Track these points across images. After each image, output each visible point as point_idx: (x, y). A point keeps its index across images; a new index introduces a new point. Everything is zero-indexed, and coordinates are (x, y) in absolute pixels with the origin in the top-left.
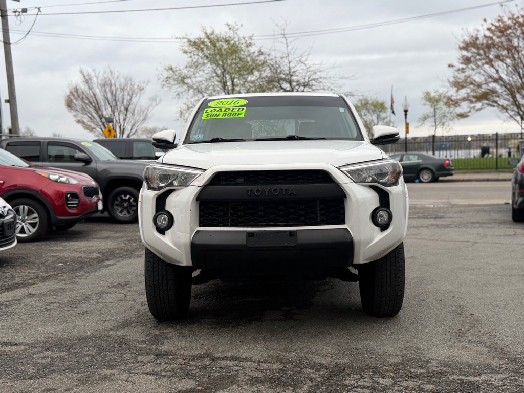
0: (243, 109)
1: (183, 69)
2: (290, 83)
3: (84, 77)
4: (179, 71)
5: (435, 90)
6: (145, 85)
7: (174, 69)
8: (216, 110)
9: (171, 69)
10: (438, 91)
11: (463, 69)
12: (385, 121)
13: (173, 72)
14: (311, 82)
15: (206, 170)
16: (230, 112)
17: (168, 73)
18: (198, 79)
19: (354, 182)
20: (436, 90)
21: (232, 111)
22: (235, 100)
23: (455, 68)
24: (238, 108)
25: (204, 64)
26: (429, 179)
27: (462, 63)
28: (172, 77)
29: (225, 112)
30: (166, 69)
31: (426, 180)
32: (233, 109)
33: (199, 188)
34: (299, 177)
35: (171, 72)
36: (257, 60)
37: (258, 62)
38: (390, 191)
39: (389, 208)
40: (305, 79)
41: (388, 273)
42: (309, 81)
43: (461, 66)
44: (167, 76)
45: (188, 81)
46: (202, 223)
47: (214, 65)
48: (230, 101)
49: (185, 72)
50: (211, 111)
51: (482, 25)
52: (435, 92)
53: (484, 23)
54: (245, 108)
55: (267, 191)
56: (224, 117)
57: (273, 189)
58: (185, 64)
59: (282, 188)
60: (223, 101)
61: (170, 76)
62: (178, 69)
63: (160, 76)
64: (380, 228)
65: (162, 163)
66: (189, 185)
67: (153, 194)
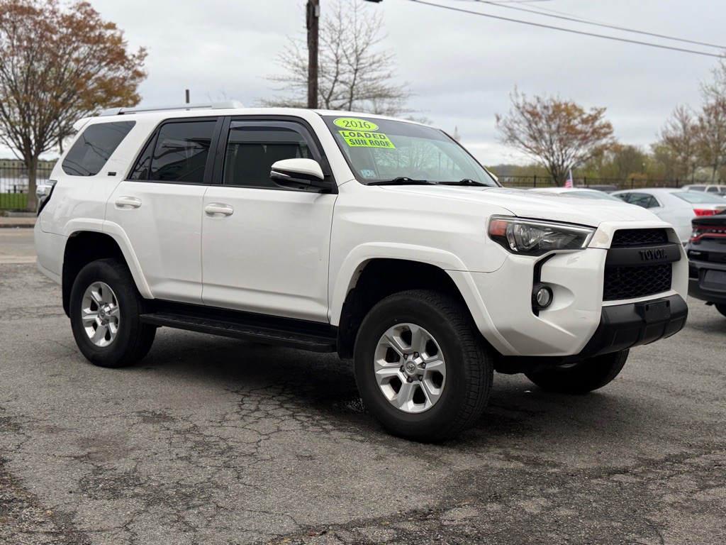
8: (353, 133)
15: (597, 228)
24: (377, 134)
32: (373, 135)
33: (606, 251)
50: (350, 135)
55: (653, 254)
57: (656, 250)
65: (516, 216)
66: (587, 247)
67: (531, 260)
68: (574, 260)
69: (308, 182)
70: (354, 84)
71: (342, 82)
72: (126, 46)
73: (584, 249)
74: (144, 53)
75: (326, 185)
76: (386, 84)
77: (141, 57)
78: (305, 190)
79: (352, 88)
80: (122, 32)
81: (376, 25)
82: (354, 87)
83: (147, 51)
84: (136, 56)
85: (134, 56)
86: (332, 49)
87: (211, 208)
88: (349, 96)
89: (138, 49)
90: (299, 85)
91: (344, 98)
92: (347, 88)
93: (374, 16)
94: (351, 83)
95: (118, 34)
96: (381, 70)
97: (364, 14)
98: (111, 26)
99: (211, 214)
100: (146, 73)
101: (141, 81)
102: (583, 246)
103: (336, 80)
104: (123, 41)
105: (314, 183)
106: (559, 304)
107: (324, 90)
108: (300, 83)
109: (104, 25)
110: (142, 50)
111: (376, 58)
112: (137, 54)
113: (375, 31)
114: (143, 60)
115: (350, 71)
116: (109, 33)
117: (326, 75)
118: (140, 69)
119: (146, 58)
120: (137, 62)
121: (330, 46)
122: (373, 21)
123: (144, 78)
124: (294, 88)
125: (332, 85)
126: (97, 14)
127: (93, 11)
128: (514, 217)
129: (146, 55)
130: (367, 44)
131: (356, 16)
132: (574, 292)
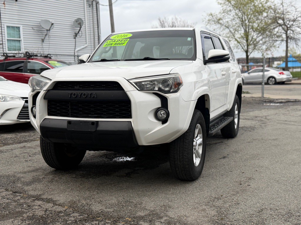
0: (127, 40)
1: (218, 14)
2: (283, 20)
3: (161, 23)
4: (216, 16)
6: (194, 26)
7: (213, 15)
8: (112, 41)
9: (212, 15)
13: (212, 16)
14: (298, 18)
15: (52, 80)
16: (119, 42)
17: (209, 17)
18: (227, 20)
19: (138, 90)
21: (121, 41)
22: (126, 34)
24: (125, 39)
25: (230, 11)
28: (211, 19)
29: (117, 42)
30: (208, 15)
32: (122, 40)
33: (45, 91)
34: (103, 85)
35: (211, 17)
36: (265, 6)
37: (266, 7)
38: (167, 97)
39: (167, 108)
40: (294, 17)
41: (178, 152)
42: (297, 18)
44: (208, 19)
45: (221, 21)
46: (49, 114)
47: (237, 11)
48: (123, 35)
49: (219, 16)
50: (110, 42)
54: (128, 39)
55: (80, 95)
56: (115, 45)
57: (84, 93)
58: (219, 11)
59: (88, 93)
60: (119, 35)
61: (210, 19)
62: (215, 14)
63: (204, 19)
64: (161, 122)
67: (31, 94)
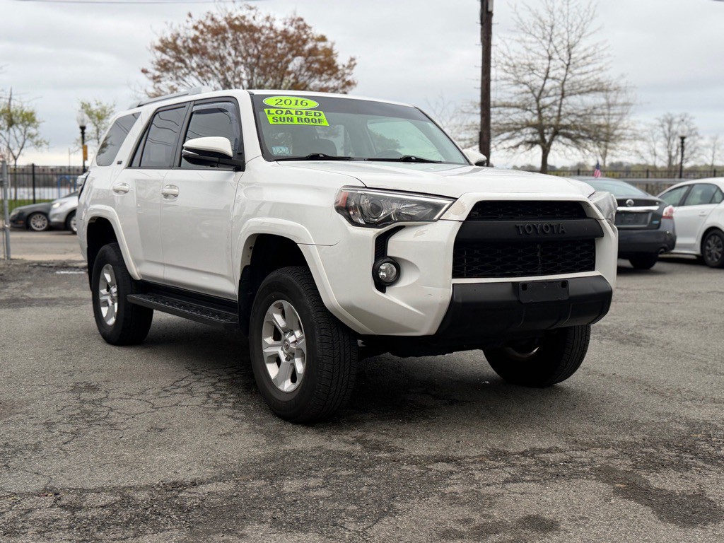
0: (320, 114)
5: (96, 101)
10: (100, 103)
11: (159, 77)
12: (35, 140)
15: (457, 199)
20: (98, 102)
21: (306, 114)
22: (299, 99)
23: (149, 75)
24: (313, 111)
26: (43, 228)
27: (157, 69)
29: (300, 117)
31: (38, 227)
33: (461, 223)
43: (157, 73)
48: (292, 100)
51: (187, 21)
52: (97, 104)
53: (189, 19)
55: (538, 228)
57: (544, 225)
59: (552, 225)
65: (366, 187)
66: (439, 219)
67: (372, 233)
68: (422, 233)
69: (217, 159)
70: (565, 80)
71: (553, 79)
72: (337, 57)
73: (436, 221)
74: (353, 63)
75: (235, 163)
76: (603, 77)
77: (350, 67)
78: (216, 168)
79: (563, 84)
80: (333, 44)
81: (589, 17)
82: (566, 82)
83: (357, 61)
84: (346, 66)
85: (344, 66)
86: (543, 46)
87: (167, 190)
88: (559, 92)
89: (348, 59)
90: (509, 84)
91: (555, 95)
92: (557, 84)
93: (589, 8)
94: (562, 78)
95: (328, 45)
96: (596, 63)
97: (576, 7)
98: (323, 39)
99: (166, 195)
100: (356, 82)
101: (352, 89)
102: (436, 218)
103: (547, 77)
104: (334, 52)
105: (222, 160)
106: (407, 280)
107: (535, 88)
108: (510, 82)
109: (315, 37)
110: (352, 59)
111: (590, 51)
112: (347, 64)
113: (588, 23)
114: (352, 69)
115: (563, 67)
116: (321, 45)
117: (535, 71)
118: (348, 78)
119: (356, 68)
120: (347, 71)
121: (541, 42)
122: (586, 14)
123: (353, 86)
124: (505, 87)
125: (542, 82)
126: (310, 28)
127: (305, 26)
128: (363, 187)
129: (355, 64)
130: (580, 37)
131: (568, 10)
132: (420, 268)
